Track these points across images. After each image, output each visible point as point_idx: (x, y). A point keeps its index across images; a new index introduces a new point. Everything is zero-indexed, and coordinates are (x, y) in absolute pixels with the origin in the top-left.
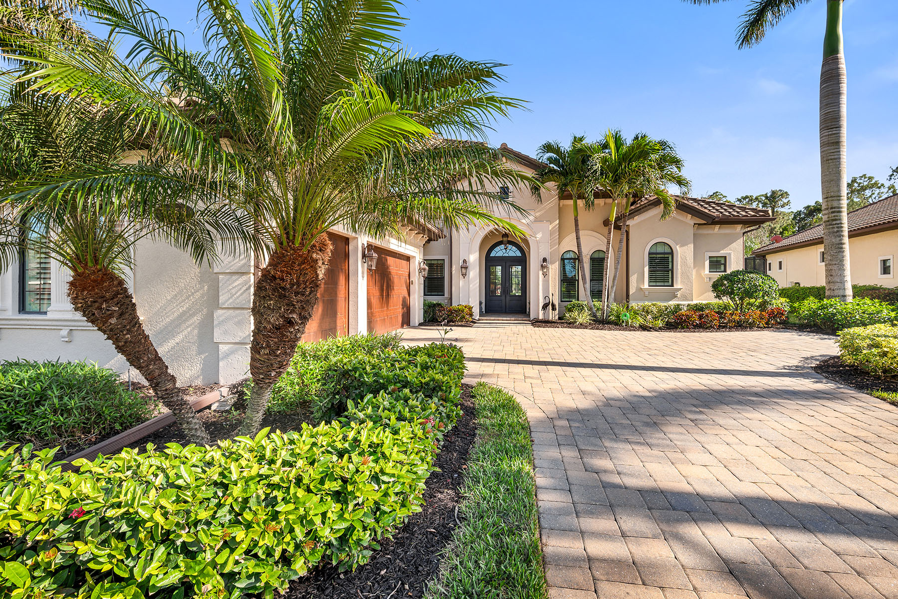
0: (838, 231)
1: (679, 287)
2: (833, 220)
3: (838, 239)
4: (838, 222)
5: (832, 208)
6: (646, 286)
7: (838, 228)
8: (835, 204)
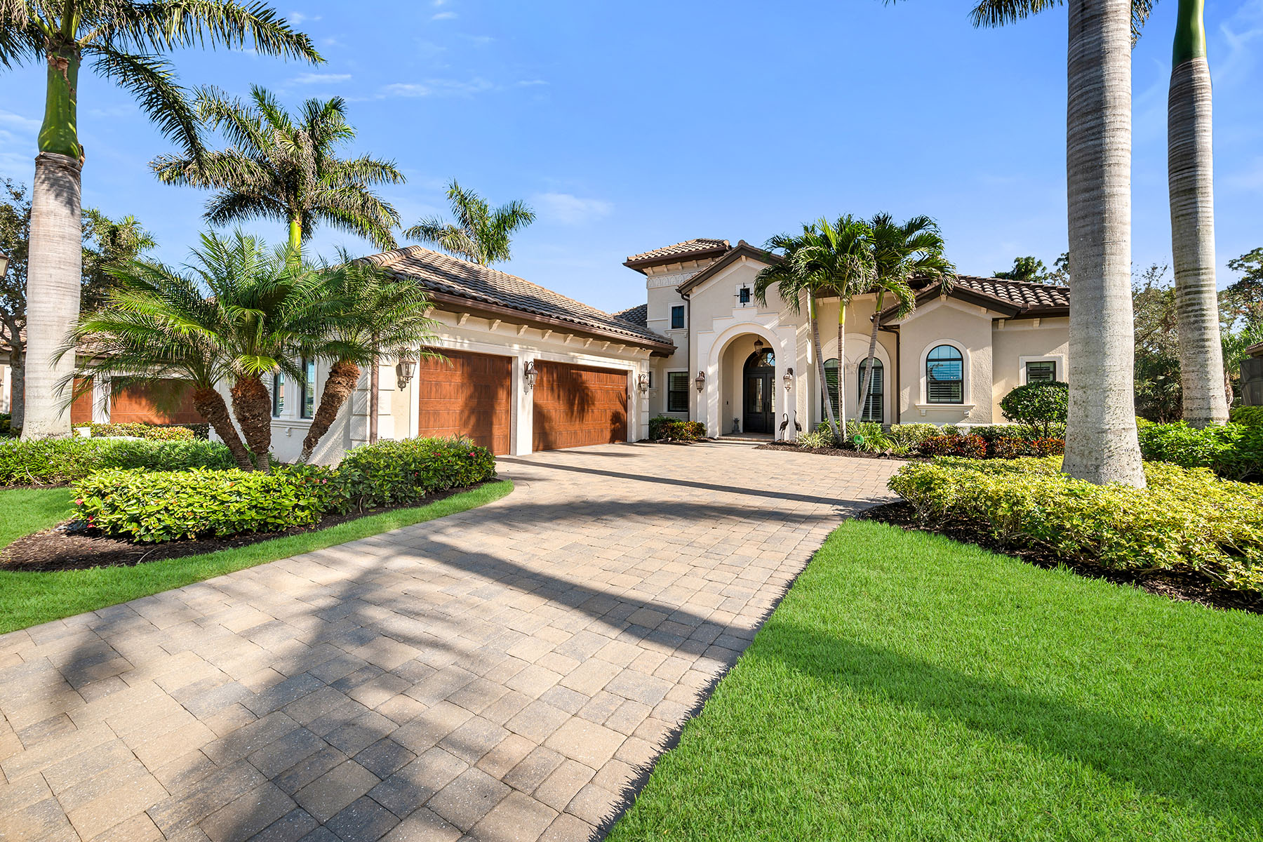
0: (1196, 322)
1: (971, 404)
2: (1188, 305)
3: (1197, 333)
4: (1196, 308)
5: (1186, 287)
6: (923, 402)
7: (1195, 316)
8: (1191, 281)
